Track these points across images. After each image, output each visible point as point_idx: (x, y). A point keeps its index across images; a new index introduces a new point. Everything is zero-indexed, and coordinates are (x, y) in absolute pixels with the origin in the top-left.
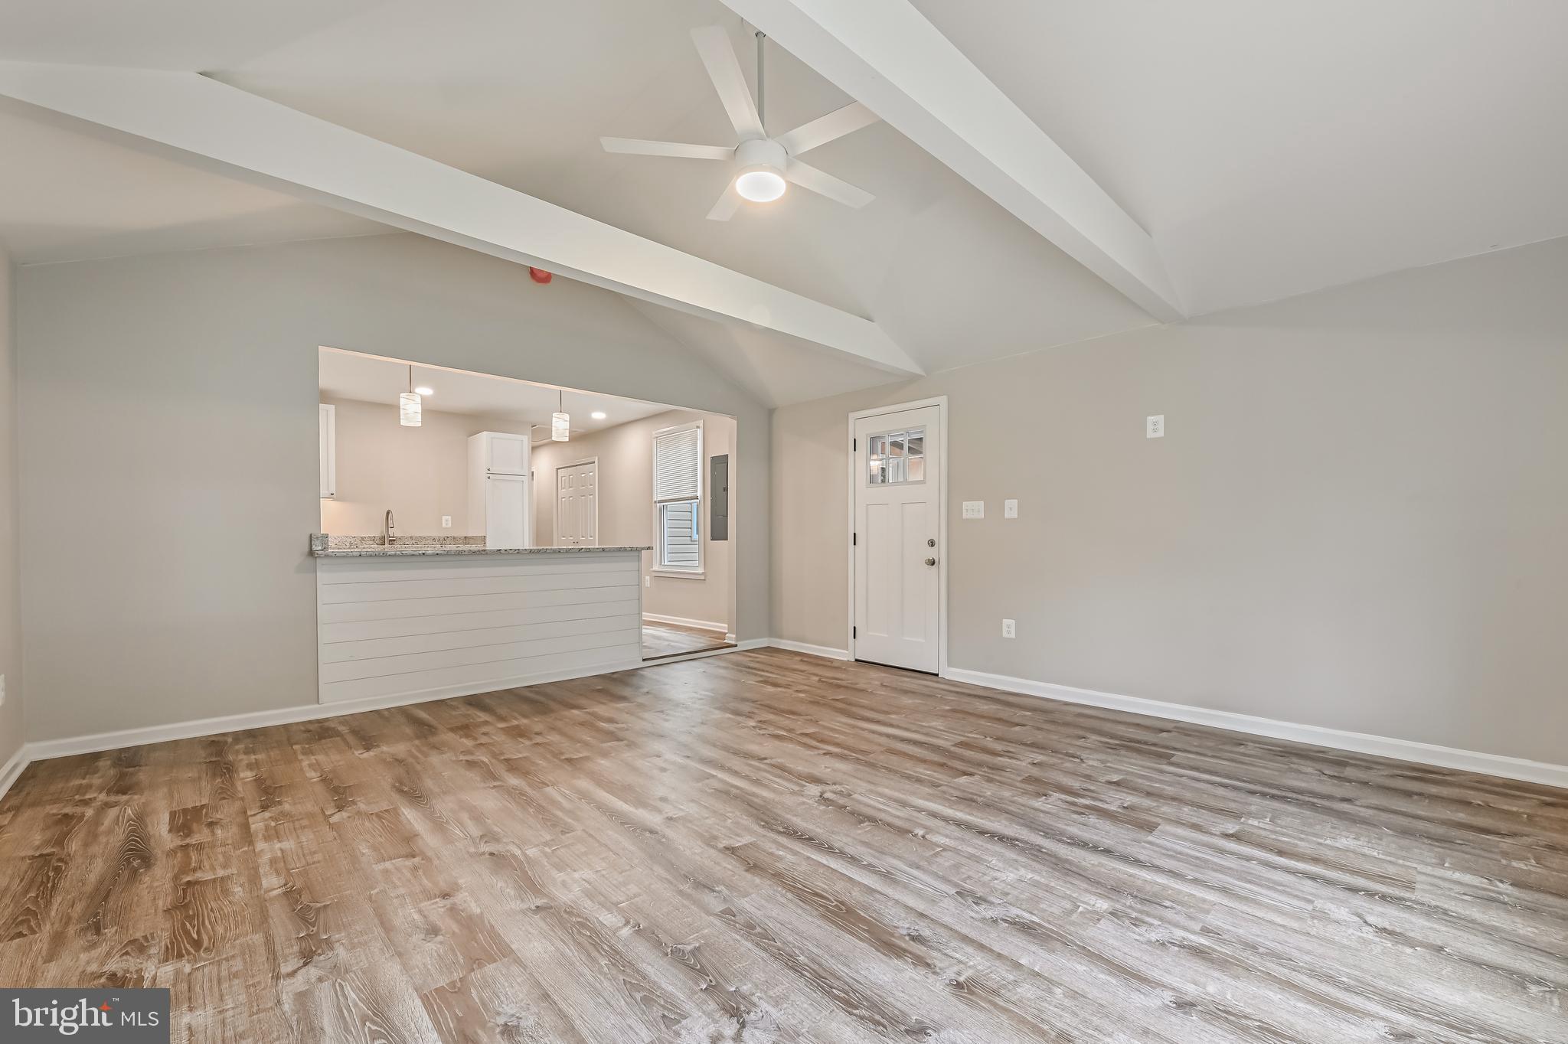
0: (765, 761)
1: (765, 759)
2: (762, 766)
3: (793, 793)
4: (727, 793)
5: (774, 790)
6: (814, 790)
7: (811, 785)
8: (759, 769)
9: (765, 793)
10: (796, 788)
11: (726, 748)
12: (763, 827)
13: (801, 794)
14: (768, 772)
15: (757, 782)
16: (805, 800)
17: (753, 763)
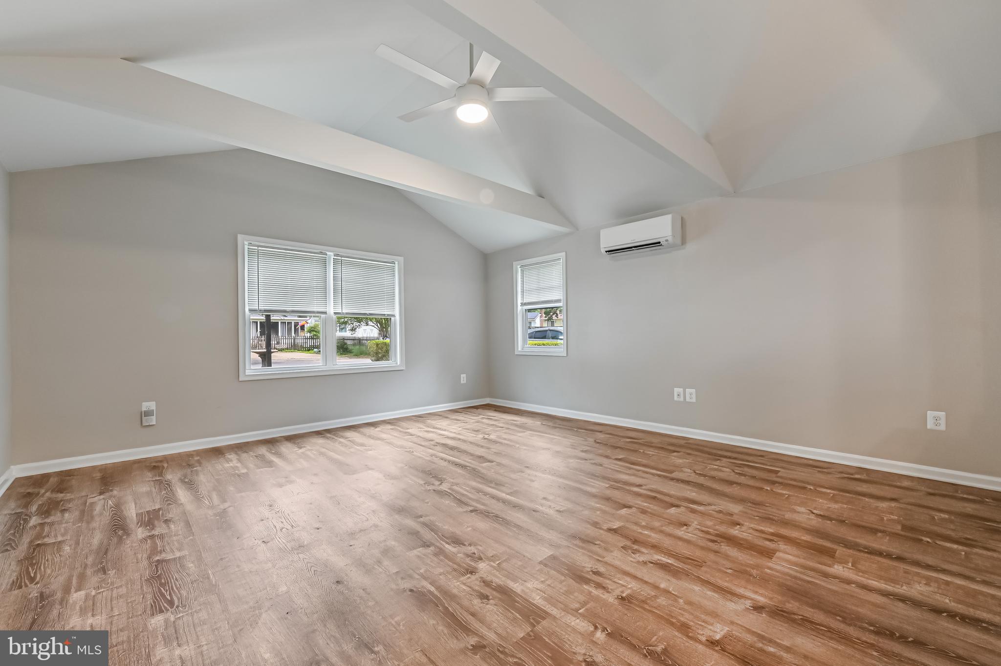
0: (471, 508)
1: (472, 511)
2: (474, 504)
3: (457, 484)
4: (496, 484)
5: (468, 486)
6: (445, 487)
7: (444, 489)
8: (478, 501)
9: (474, 484)
10: (455, 487)
11: (506, 523)
12: (476, 469)
13: (453, 484)
14: (470, 499)
15: (479, 491)
16: (452, 480)
17: (482, 507)
